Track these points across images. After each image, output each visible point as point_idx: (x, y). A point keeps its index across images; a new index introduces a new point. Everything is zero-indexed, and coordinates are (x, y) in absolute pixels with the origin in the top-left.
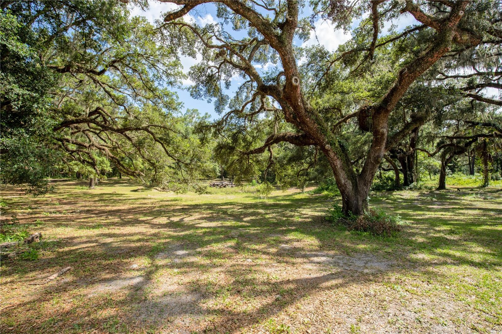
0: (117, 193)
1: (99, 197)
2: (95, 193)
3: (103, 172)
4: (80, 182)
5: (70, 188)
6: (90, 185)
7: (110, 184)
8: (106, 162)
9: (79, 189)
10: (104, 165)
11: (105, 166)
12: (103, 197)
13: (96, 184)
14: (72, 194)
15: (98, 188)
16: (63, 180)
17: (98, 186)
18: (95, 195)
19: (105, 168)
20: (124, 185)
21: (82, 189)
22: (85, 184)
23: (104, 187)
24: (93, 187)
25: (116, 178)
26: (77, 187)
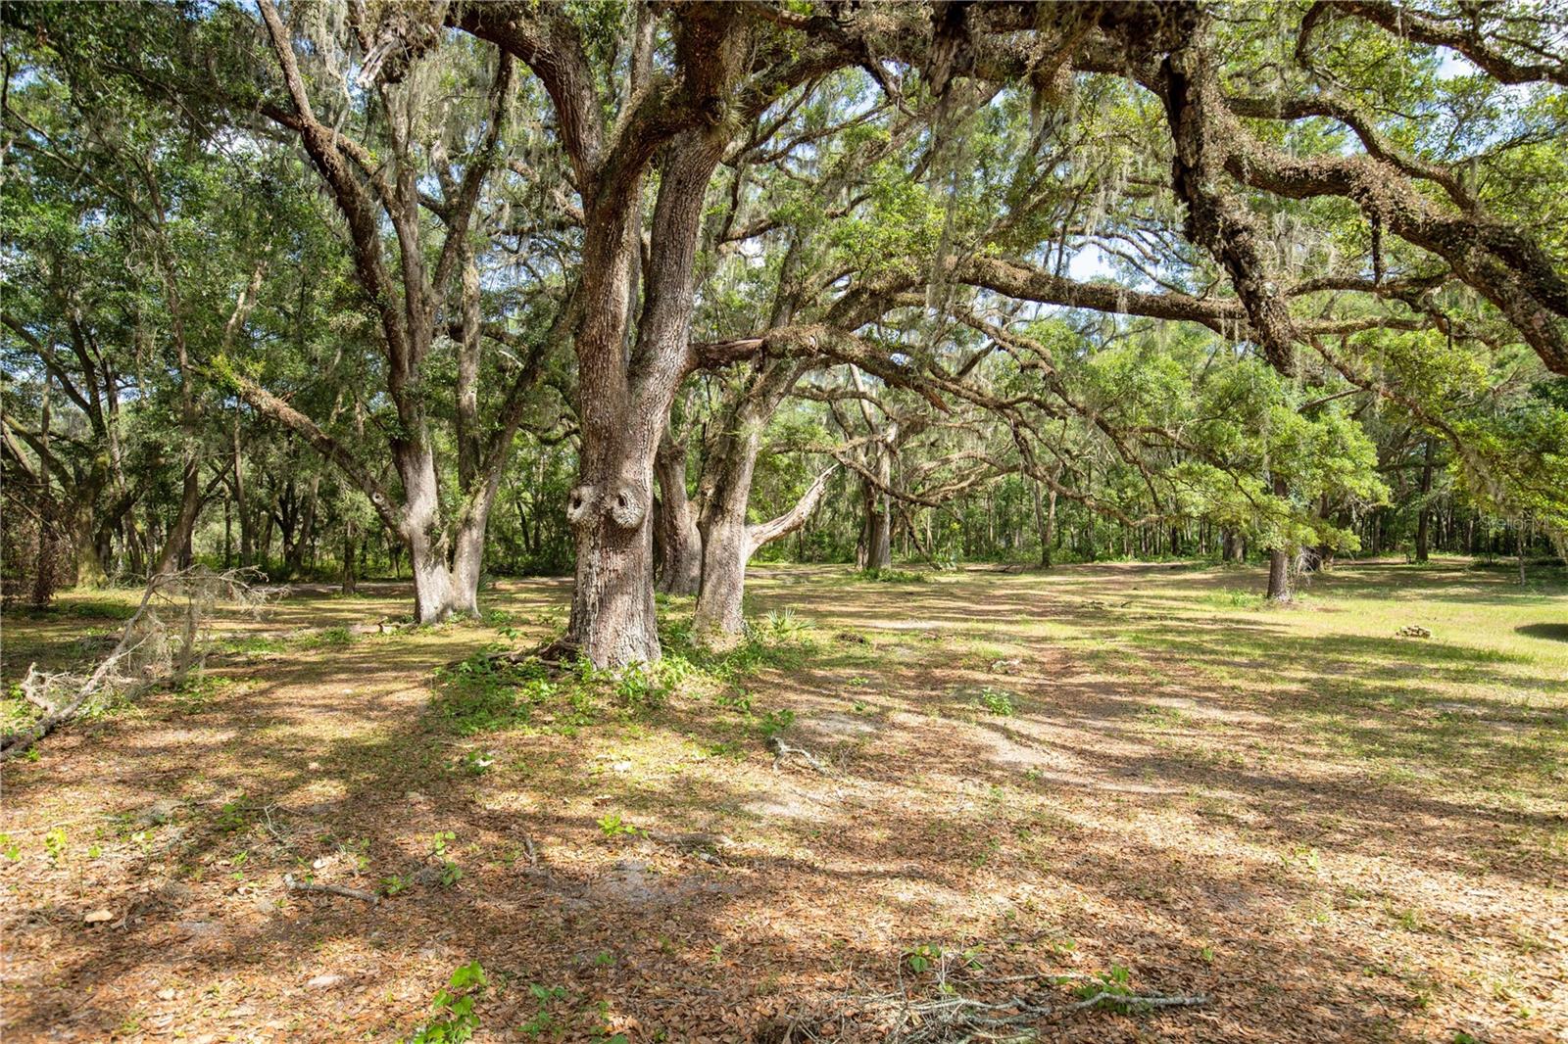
0: (1433, 639)
1: (1313, 664)
2: (1292, 632)
3: (1333, 509)
4: (1232, 573)
5: (1186, 599)
6: (1272, 588)
7: (1374, 585)
8: (1352, 443)
9: (1219, 603)
10: (1336, 463)
11: (1349, 465)
12: (1342, 667)
13: (1300, 585)
14: (1166, 630)
15: (1309, 601)
16: (1173, 568)
17: (1310, 591)
18: (1291, 643)
19: (1348, 482)
20: (1452, 591)
21: (1234, 602)
22: (1252, 581)
23: (1345, 597)
24: (1285, 598)
25: (1398, 559)
26: (1213, 594)
